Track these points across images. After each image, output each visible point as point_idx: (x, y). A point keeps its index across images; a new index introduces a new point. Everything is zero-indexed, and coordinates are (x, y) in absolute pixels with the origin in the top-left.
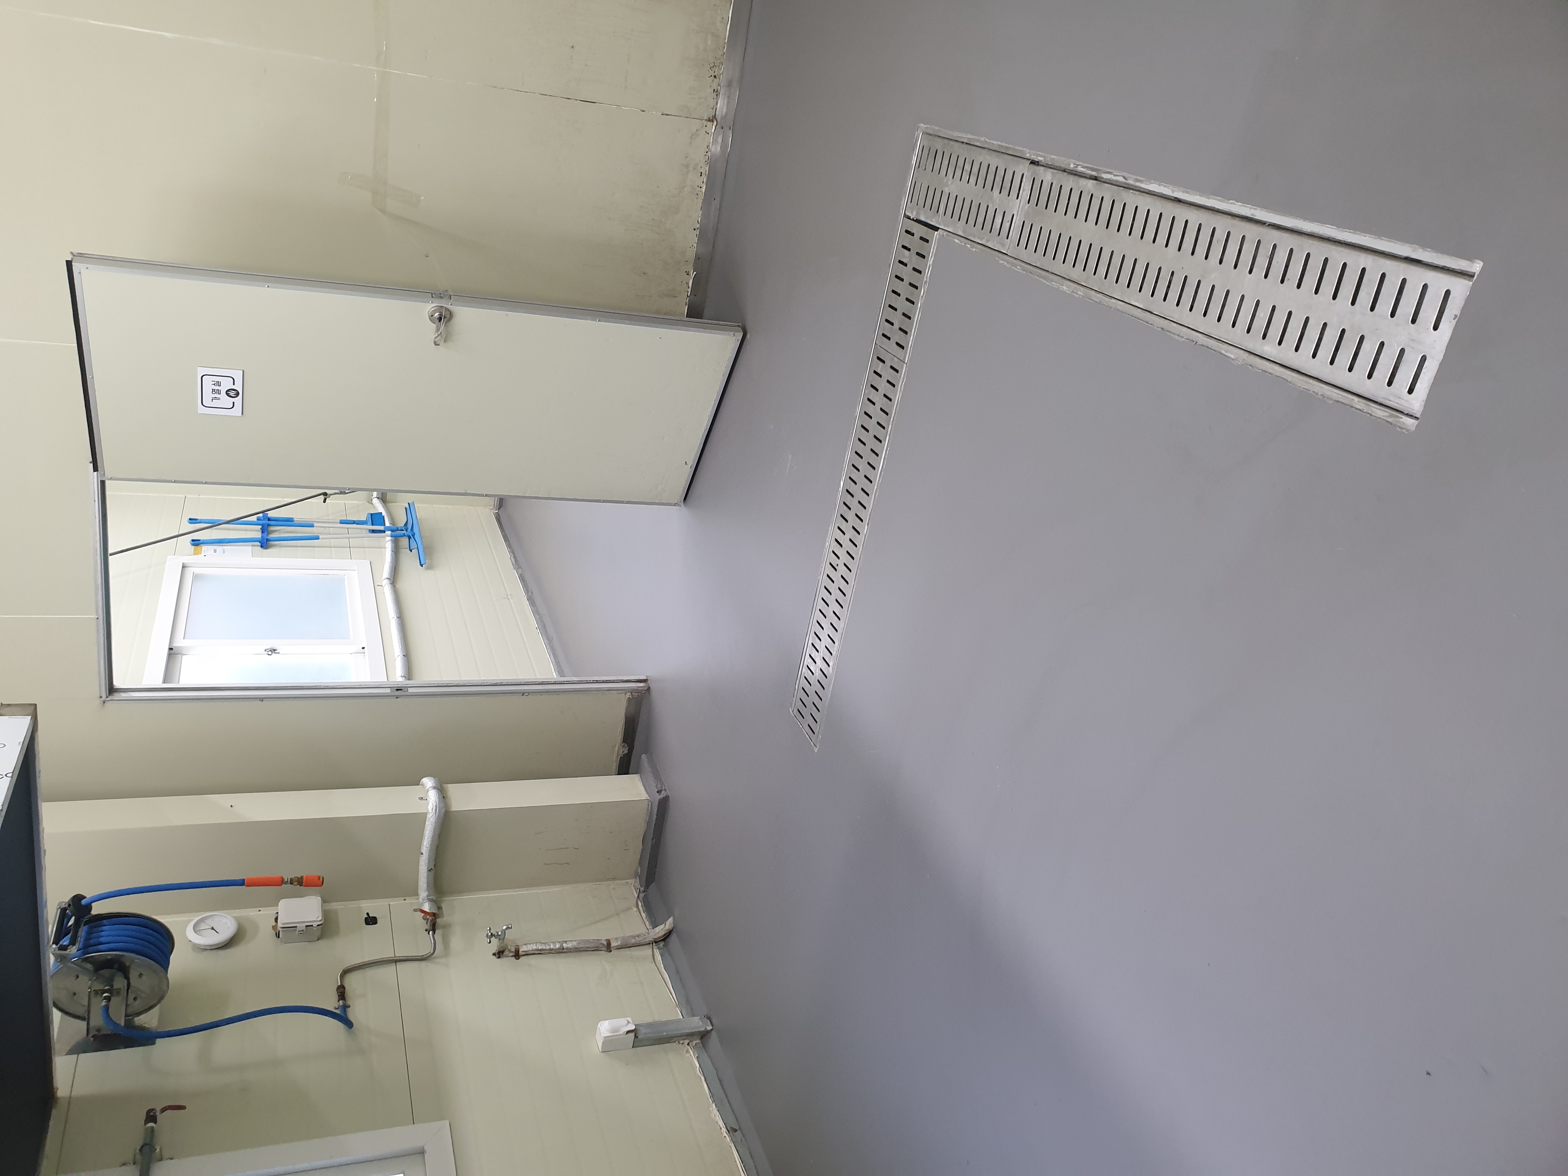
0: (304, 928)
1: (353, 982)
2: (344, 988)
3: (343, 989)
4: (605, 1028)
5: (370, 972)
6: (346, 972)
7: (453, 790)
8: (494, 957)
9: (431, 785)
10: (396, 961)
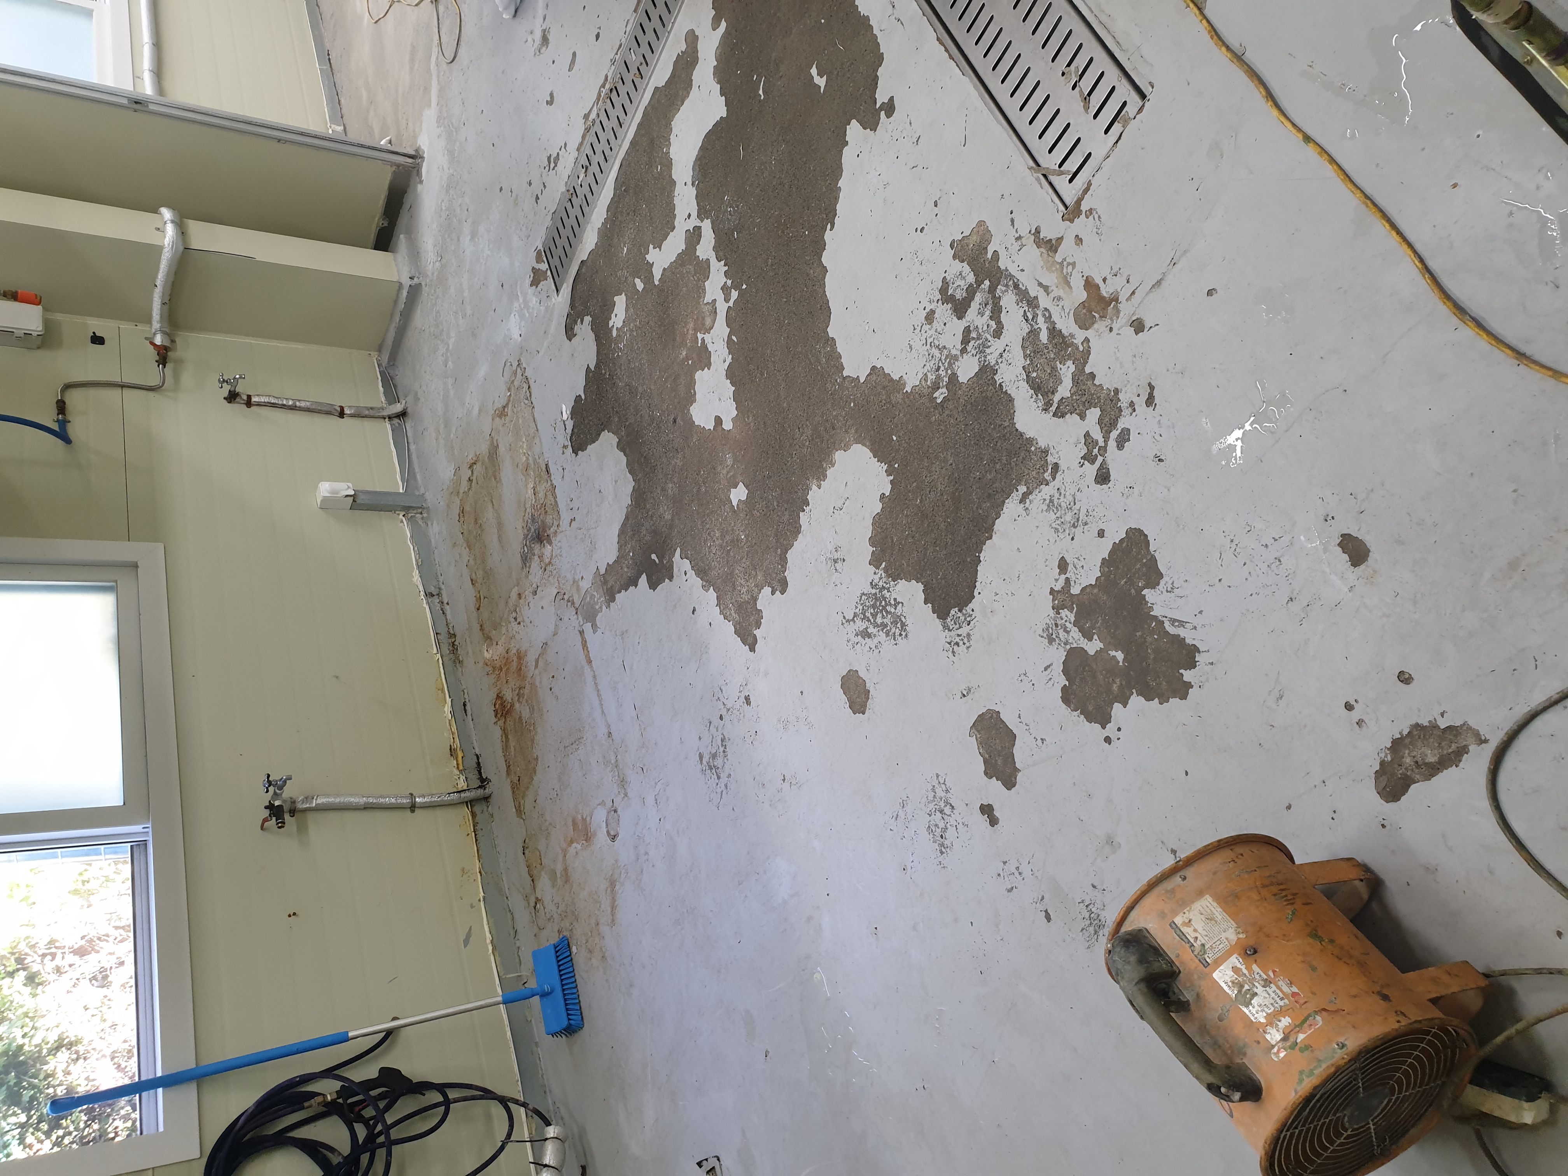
0: (22, 335)
1: (74, 399)
2: (64, 403)
3: (62, 404)
4: (325, 488)
5: (92, 392)
6: (68, 387)
7: (193, 226)
8: (225, 401)
9: (170, 218)
10: (123, 386)
